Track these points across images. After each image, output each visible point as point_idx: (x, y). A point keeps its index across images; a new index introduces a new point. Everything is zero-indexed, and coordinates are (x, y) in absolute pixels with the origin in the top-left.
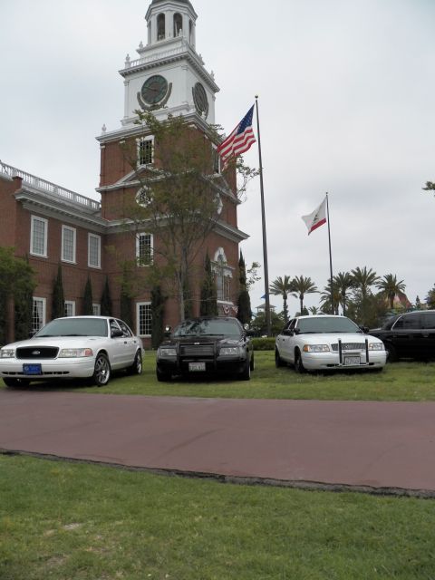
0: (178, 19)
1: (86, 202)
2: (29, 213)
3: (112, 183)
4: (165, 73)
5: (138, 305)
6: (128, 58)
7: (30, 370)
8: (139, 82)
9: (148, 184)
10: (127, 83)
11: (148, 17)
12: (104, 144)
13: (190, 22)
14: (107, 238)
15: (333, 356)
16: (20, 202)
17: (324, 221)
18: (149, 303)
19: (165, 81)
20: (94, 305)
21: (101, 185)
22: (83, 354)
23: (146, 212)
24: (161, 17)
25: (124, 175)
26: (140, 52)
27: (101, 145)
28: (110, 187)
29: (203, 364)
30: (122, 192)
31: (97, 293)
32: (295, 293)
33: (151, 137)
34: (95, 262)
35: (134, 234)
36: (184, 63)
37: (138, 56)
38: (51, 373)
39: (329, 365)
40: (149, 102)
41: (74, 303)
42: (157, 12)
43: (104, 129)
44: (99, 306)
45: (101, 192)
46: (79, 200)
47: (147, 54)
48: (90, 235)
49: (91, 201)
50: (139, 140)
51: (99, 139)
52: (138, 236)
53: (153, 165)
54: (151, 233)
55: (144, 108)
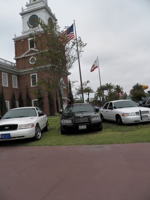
1: (10, 64)
3: (20, 56)
4: (37, 14)
5: (33, 101)
6: (22, 8)
7: (5, 137)
8: (28, 17)
10: (23, 18)
12: (16, 41)
14: (19, 77)
15: (138, 117)
17: (97, 67)
18: (37, 100)
19: (37, 17)
20: (16, 102)
21: (15, 57)
22: (30, 126)
23: (35, 65)
25: (24, 53)
27: (15, 42)
28: (19, 58)
29: (85, 126)
30: (24, 59)
31: (17, 97)
32: (86, 93)
33: (34, 38)
34: (15, 86)
35: (29, 75)
36: (44, 10)
37: (26, 8)
38: (15, 137)
39: (135, 121)
40: (32, 25)
41: (8, 102)
43: (15, 36)
44: (18, 102)
45: (16, 59)
46: (7, 63)
48: (13, 76)
49: (12, 63)
50: (29, 39)
51: (13, 39)
52: (31, 75)
53: (35, 49)
54: (36, 74)
55: (30, 27)
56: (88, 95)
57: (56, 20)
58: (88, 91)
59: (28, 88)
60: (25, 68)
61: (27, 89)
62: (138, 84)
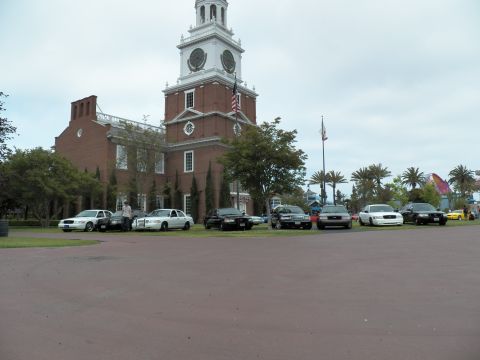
0: (213, 8)
2: (115, 145)
3: (171, 120)
4: (204, 47)
5: (185, 196)
6: (182, 37)
8: (189, 52)
9: (192, 120)
10: (182, 53)
11: (196, 7)
12: (167, 95)
13: (223, 10)
14: (168, 155)
16: (109, 139)
18: (189, 195)
19: (203, 52)
23: (191, 137)
24: (203, 8)
25: (178, 115)
26: (191, 31)
27: (165, 95)
28: (170, 122)
30: (176, 125)
32: (329, 183)
33: (193, 90)
34: (160, 170)
35: (183, 152)
37: (189, 35)
40: (194, 66)
41: (145, 196)
42: (200, 5)
43: (167, 85)
44: (163, 197)
45: (167, 126)
47: (194, 33)
50: (186, 92)
51: (164, 91)
52: (185, 153)
53: (194, 109)
54: (192, 152)
55: (191, 70)
56: (334, 187)
57: (241, 51)
58: (335, 179)
60: (177, 141)
61: (177, 176)
62: (461, 168)
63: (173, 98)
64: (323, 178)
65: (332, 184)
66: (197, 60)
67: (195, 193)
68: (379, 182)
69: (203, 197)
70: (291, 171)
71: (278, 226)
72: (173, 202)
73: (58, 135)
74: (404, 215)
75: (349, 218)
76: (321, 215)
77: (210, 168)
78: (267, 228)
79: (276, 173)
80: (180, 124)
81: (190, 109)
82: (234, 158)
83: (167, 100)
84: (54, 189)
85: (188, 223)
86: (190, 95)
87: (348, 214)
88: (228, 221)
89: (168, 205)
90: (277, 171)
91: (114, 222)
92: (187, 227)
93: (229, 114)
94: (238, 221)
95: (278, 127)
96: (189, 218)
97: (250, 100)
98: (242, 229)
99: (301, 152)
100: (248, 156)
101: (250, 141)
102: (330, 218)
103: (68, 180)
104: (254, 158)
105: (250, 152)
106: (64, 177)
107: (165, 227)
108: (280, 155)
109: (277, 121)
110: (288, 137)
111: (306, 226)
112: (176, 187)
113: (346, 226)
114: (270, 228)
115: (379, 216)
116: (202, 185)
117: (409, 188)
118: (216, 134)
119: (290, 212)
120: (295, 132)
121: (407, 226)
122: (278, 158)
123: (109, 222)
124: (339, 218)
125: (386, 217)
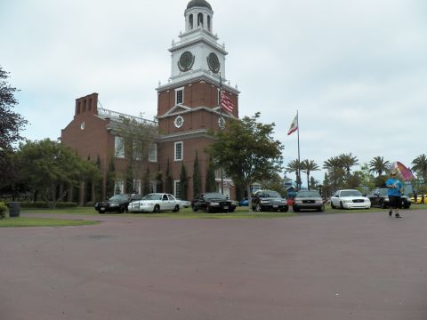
0: (200, 16)
2: (114, 136)
3: (163, 114)
4: (192, 50)
5: (175, 182)
6: (173, 42)
8: (179, 55)
9: (182, 115)
10: (172, 56)
11: (185, 15)
12: (160, 92)
13: (209, 17)
16: (109, 131)
17: (296, 129)
18: (180, 181)
19: (191, 55)
20: (151, 182)
21: (158, 115)
23: (181, 130)
24: (191, 16)
25: (169, 110)
26: (180, 37)
27: (158, 93)
28: (162, 117)
30: (168, 119)
33: (183, 88)
34: (153, 159)
35: (173, 142)
36: (201, 44)
37: (179, 39)
40: (183, 67)
41: (140, 181)
42: (189, 13)
43: (160, 84)
44: (156, 183)
47: (184, 38)
50: (176, 90)
51: (157, 89)
52: (175, 144)
53: (184, 104)
54: (182, 142)
55: (181, 70)
56: (308, 174)
57: (225, 54)
58: (309, 167)
59: (169, 163)
60: (168, 133)
62: (423, 157)
63: (165, 95)
64: (298, 166)
65: (306, 171)
66: (186, 61)
67: (184, 179)
68: (348, 170)
69: (191, 183)
70: (270, 160)
71: (258, 208)
72: (164, 187)
73: (64, 128)
74: (371, 199)
75: (321, 202)
76: (297, 199)
77: (197, 158)
78: (248, 211)
79: (256, 161)
80: (171, 118)
81: (180, 105)
82: (219, 148)
83: (159, 97)
84: (58, 176)
85: (177, 206)
86: (180, 93)
87: (320, 199)
88: (213, 204)
89: (160, 190)
90: (257, 160)
91: (112, 205)
92: (176, 209)
93: (215, 109)
94: (222, 204)
95: (258, 121)
96: (178, 201)
97: (233, 96)
98: (225, 211)
99: (278, 143)
100: (231, 146)
101: (233, 132)
102: (305, 202)
103: (71, 167)
104: (237, 148)
105: (233, 142)
106: (67, 165)
107: (157, 209)
108: (259, 145)
109: (257, 115)
110: (267, 129)
111: (283, 209)
112: (167, 173)
113: (319, 209)
114: (251, 210)
115: (348, 201)
116: (190, 173)
117: (376, 175)
118: (203, 127)
119: (269, 196)
120: (273, 124)
121: (374, 209)
122: (258, 148)
123: (108, 205)
124: (313, 202)
125: (355, 201)
